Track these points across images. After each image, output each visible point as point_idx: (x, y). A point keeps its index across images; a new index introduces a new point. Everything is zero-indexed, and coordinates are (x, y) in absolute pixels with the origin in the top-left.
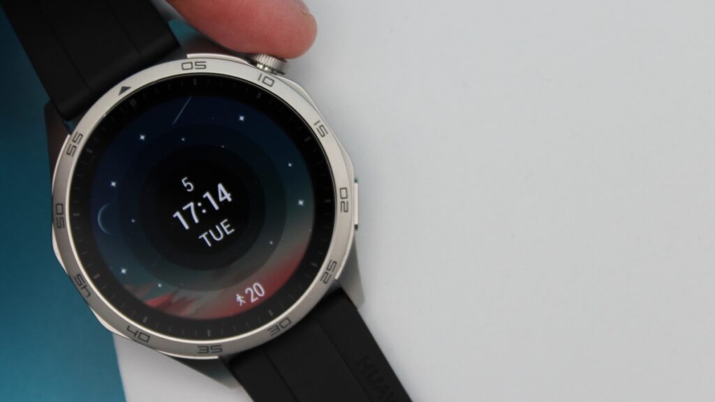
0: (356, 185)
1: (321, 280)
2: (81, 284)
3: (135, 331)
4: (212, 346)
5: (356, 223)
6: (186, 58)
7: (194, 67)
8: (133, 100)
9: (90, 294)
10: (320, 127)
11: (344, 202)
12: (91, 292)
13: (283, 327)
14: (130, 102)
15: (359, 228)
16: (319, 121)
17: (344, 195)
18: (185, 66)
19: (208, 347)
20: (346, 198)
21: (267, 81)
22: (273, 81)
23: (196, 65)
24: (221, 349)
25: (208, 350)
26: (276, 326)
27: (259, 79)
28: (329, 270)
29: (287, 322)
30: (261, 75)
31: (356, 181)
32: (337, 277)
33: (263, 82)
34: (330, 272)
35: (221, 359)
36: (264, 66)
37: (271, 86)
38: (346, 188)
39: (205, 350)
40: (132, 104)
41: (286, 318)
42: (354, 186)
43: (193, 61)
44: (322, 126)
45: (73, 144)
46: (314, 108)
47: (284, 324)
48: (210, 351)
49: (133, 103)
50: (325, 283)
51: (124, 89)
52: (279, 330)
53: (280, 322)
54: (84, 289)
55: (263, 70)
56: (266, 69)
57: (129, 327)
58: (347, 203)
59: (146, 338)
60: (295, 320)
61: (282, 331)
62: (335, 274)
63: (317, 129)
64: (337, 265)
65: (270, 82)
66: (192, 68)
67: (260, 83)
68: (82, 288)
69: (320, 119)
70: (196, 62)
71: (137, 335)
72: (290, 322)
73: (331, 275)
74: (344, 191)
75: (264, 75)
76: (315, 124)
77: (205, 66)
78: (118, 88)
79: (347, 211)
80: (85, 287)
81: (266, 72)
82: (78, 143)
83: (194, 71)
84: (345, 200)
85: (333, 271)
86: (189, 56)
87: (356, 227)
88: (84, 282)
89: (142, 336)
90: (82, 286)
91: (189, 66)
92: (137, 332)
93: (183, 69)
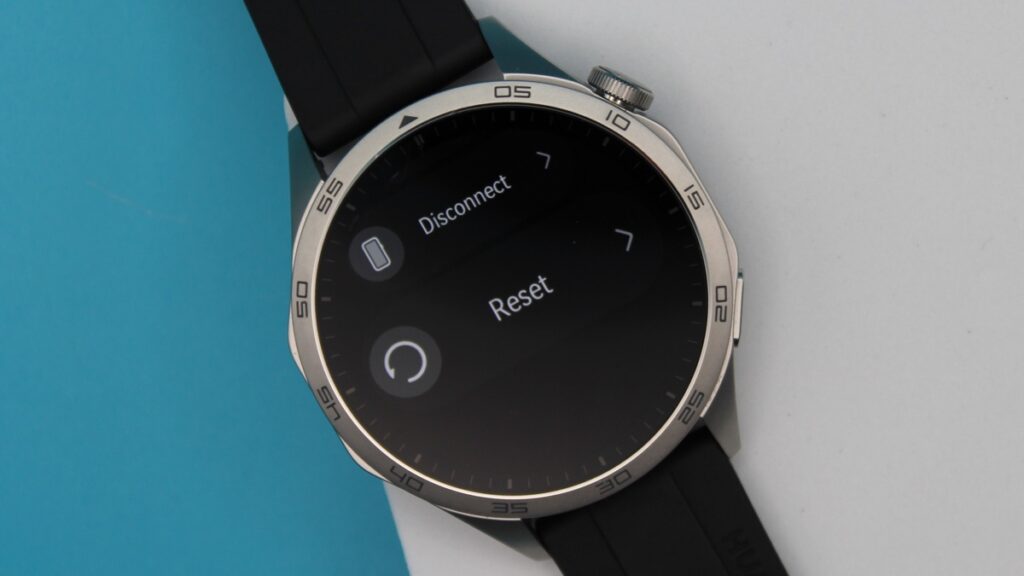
0: (741, 280)
1: (680, 418)
2: (328, 401)
3: (402, 475)
4: (514, 503)
5: (737, 336)
6: (502, 79)
7: (513, 93)
8: (420, 136)
9: (339, 417)
10: (693, 194)
11: (721, 307)
12: (340, 413)
13: (618, 483)
14: (416, 139)
15: (740, 344)
16: (692, 186)
17: (721, 296)
18: (500, 92)
19: (507, 505)
20: (725, 300)
21: (619, 121)
22: (629, 122)
23: (516, 91)
24: (526, 509)
25: (507, 508)
26: (608, 479)
27: (607, 119)
28: (693, 405)
29: (625, 476)
30: (611, 112)
31: (740, 275)
32: (702, 415)
33: (614, 122)
34: (693, 408)
35: (526, 522)
36: (616, 98)
37: (625, 129)
38: (725, 287)
39: (504, 508)
40: (419, 144)
41: (625, 470)
42: (737, 282)
43: (512, 85)
44: (696, 192)
45: (328, 195)
46: (686, 165)
47: (620, 479)
48: (510, 510)
49: (420, 141)
50: (684, 422)
51: (407, 120)
52: (613, 487)
53: (615, 476)
54: (331, 409)
55: (613, 104)
56: (619, 102)
57: (393, 468)
58: (726, 308)
59: (418, 486)
60: (637, 475)
61: (618, 488)
62: (701, 411)
63: (689, 197)
64: (704, 398)
65: (623, 124)
66: (509, 96)
67: (609, 125)
68: (328, 407)
69: (693, 182)
70: (516, 87)
71: (405, 481)
72: (630, 476)
73: (694, 412)
74: (721, 292)
75: (616, 111)
76: (686, 190)
77: (529, 93)
78: (398, 117)
79: (724, 321)
80: (332, 405)
81: (617, 107)
82: (335, 195)
83: (512, 100)
84: (723, 304)
85: (698, 406)
86: (506, 75)
87: (736, 342)
88: (332, 398)
89: (412, 482)
90: (328, 404)
91: (505, 92)
92: (405, 475)
93: (496, 96)
